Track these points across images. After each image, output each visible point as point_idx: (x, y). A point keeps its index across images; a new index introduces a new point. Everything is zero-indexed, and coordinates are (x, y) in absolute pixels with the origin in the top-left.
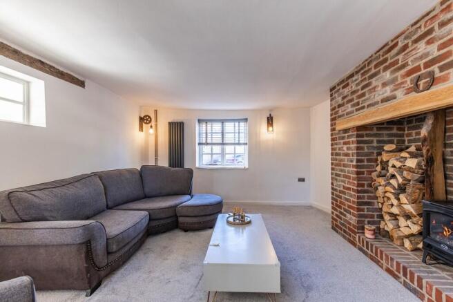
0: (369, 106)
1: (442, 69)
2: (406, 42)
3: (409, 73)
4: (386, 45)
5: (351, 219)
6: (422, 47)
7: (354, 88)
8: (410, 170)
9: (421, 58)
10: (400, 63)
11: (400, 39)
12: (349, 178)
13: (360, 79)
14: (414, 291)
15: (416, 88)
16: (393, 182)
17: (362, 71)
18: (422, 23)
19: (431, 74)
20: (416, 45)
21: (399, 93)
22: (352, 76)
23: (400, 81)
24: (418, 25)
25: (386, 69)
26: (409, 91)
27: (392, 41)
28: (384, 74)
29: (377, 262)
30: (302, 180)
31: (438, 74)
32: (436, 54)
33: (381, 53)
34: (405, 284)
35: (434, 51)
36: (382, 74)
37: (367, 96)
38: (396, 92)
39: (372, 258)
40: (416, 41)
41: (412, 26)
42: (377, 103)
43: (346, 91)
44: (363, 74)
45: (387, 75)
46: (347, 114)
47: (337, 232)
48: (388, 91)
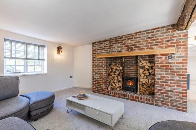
0: (112, 52)
1: (135, 47)
2: (125, 38)
3: (126, 46)
4: (119, 37)
5: (103, 86)
6: (130, 41)
7: (105, 45)
8: (120, 70)
9: (130, 43)
10: (123, 43)
11: (123, 37)
12: (103, 73)
13: (108, 43)
14: (127, 99)
15: (128, 50)
16: (116, 73)
17: (109, 41)
18: (130, 35)
19: (132, 48)
20: (128, 40)
21: (123, 50)
22: (105, 41)
23: (123, 47)
24: (129, 36)
25: (118, 43)
26: (126, 50)
27: (121, 36)
28: (118, 44)
29: (115, 96)
30: (71, 77)
31: (133, 48)
32: (133, 44)
33: (117, 38)
34: (124, 98)
35: (133, 43)
36: (117, 44)
37: (111, 49)
38: (122, 50)
39: (112, 96)
40: (128, 39)
41: (127, 35)
42: (116, 52)
43: (102, 45)
44: (109, 42)
45: (119, 45)
46: (102, 53)
47: (96, 93)
48: (119, 49)
